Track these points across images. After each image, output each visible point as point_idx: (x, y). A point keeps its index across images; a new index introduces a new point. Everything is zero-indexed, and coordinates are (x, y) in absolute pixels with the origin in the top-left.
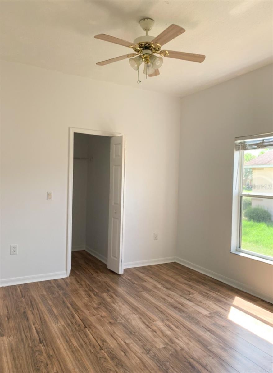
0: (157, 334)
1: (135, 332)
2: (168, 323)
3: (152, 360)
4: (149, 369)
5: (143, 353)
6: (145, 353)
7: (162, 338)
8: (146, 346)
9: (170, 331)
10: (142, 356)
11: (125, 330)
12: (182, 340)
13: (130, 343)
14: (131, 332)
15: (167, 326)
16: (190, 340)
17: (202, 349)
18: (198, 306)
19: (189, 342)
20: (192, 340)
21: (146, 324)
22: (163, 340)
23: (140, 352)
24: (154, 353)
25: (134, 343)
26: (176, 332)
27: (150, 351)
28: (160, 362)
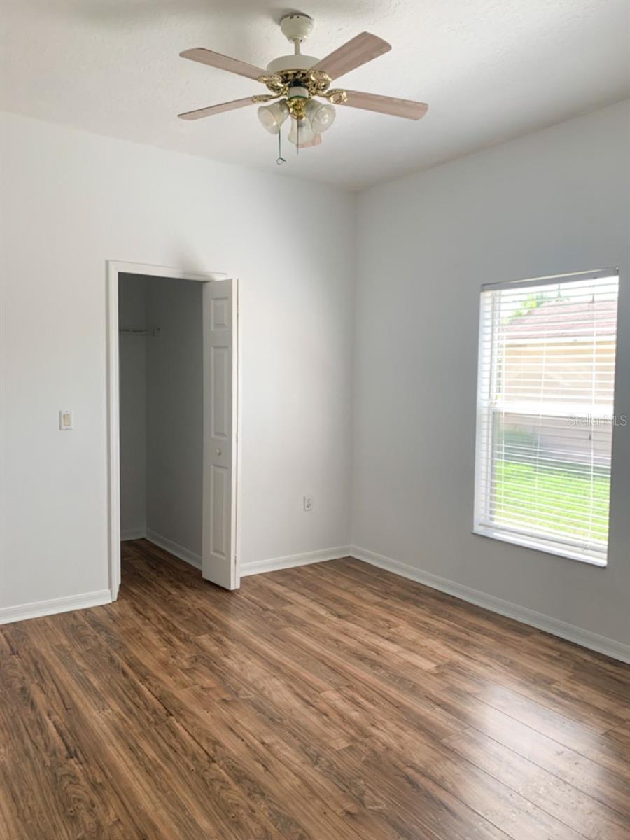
0: (330, 719)
1: (282, 717)
2: (351, 693)
3: (326, 777)
4: (322, 797)
5: (304, 763)
6: (308, 764)
7: (340, 727)
8: (309, 746)
9: (357, 711)
10: (304, 771)
11: (258, 714)
12: (385, 727)
13: (273, 744)
14: (272, 719)
15: (350, 700)
16: (401, 728)
17: (430, 745)
18: (412, 653)
19: (401, 731)
20: (406, 728)
21: (303, 699)
22: (344, 730)
23: (297, 761)
24: (329, 761)
25: (282, 742)
26: (369, 712)
27: (320, 758)
28: (344, 779)
